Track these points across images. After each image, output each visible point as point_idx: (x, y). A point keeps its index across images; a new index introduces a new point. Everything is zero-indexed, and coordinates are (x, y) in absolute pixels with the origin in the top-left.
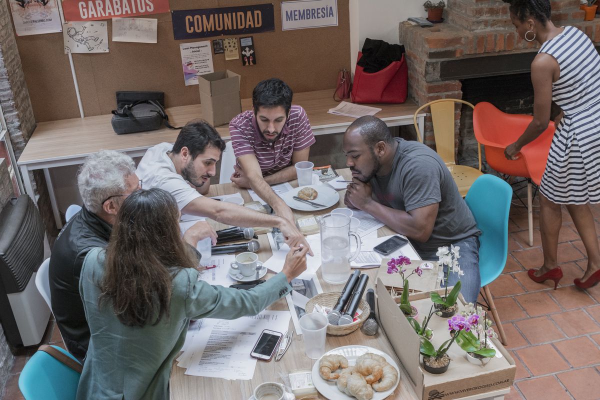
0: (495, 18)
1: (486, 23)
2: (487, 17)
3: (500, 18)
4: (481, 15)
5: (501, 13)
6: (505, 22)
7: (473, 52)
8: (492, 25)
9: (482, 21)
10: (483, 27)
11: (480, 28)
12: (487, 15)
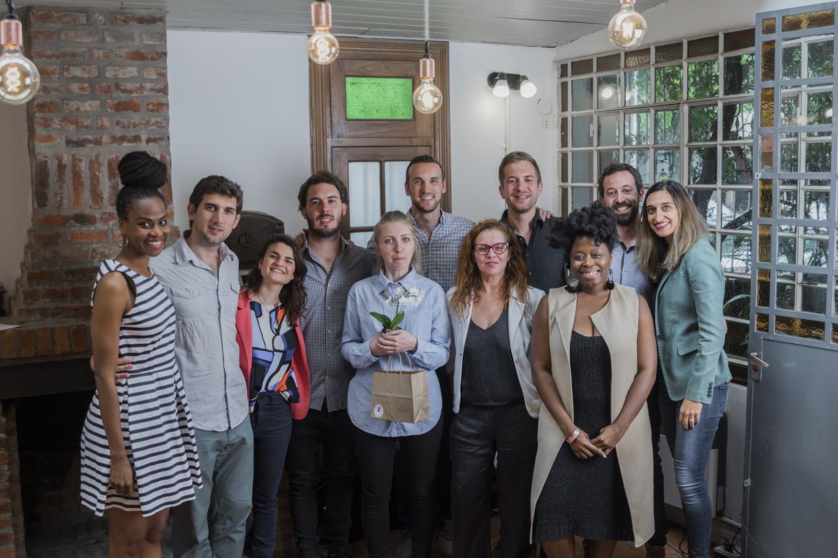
0: (59, 304)
1: (44, 312)
2: (46, 302)
3: (69, 304)
4: (35, 300)
5: (69, 297)
6: (77, 310)
7: (14, 356)
8: (54, 315)
9: (37, 309)
10: (39, 318)
11: (32, 319)
12: (45, 300)
